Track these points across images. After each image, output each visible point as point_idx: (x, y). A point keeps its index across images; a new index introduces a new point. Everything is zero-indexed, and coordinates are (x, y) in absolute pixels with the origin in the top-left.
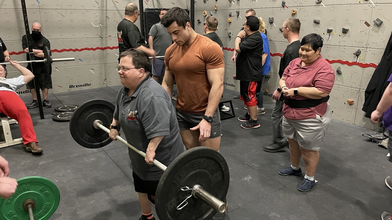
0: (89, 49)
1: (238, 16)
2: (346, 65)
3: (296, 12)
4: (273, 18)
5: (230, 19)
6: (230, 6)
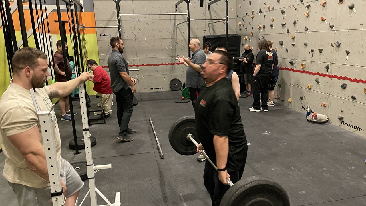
0: (163, 64)
2: (322, 76)
3: (295, 37)
4: (282, 41)
6: (260, 32)
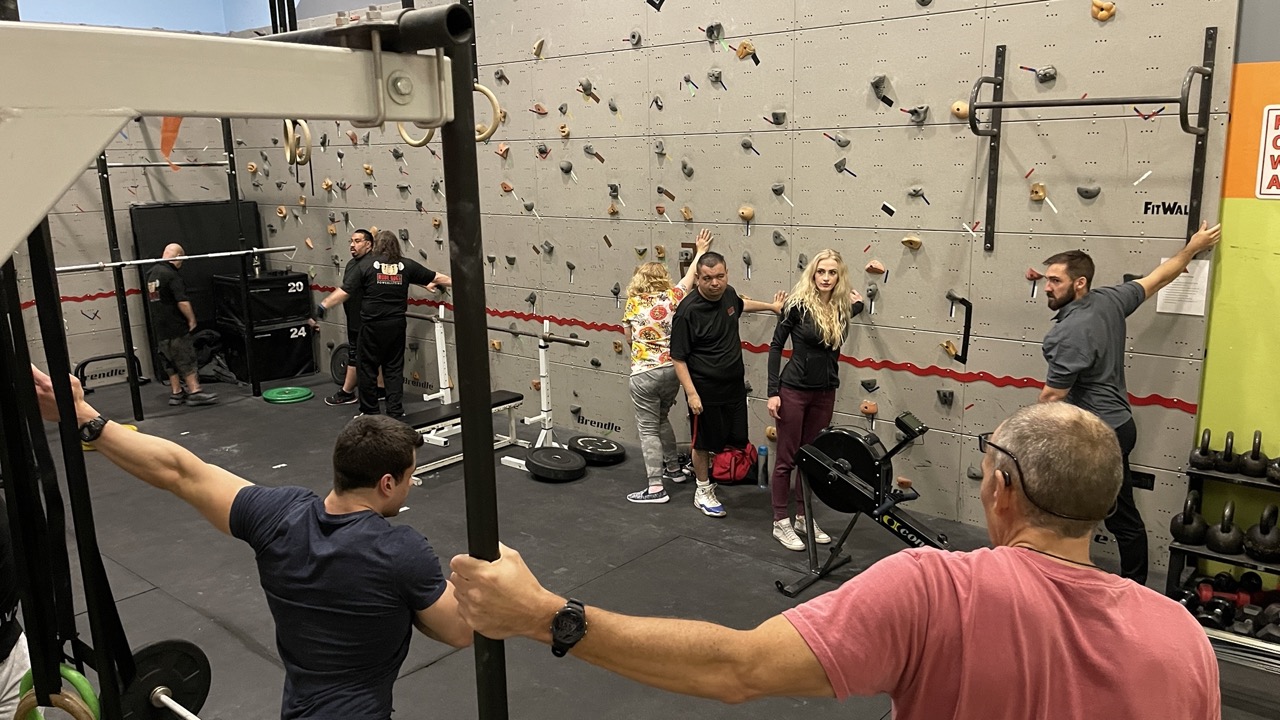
1: (347, 221)
2: (521, 320)
3: (440, 222)
4: (406, 230)
5: (332, 228)
6: (330, 200)
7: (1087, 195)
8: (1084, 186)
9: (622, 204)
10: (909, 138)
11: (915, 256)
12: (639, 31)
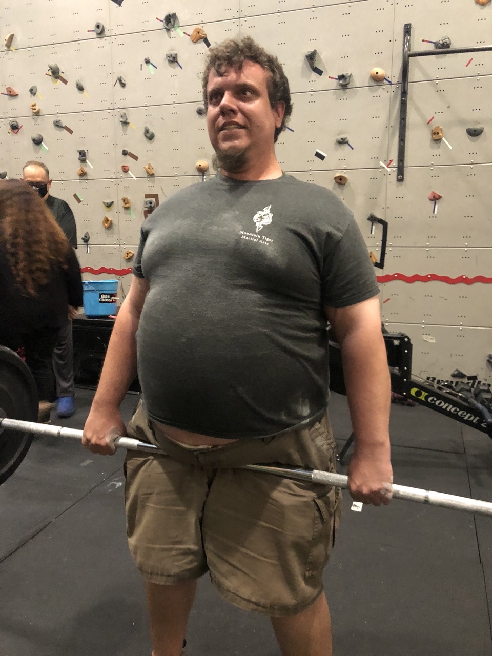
7: (474, 133)
8: (471, 127)
9: (90, 166)
10: (336, 100)
11: (342, 189)
12: (102, 22)
